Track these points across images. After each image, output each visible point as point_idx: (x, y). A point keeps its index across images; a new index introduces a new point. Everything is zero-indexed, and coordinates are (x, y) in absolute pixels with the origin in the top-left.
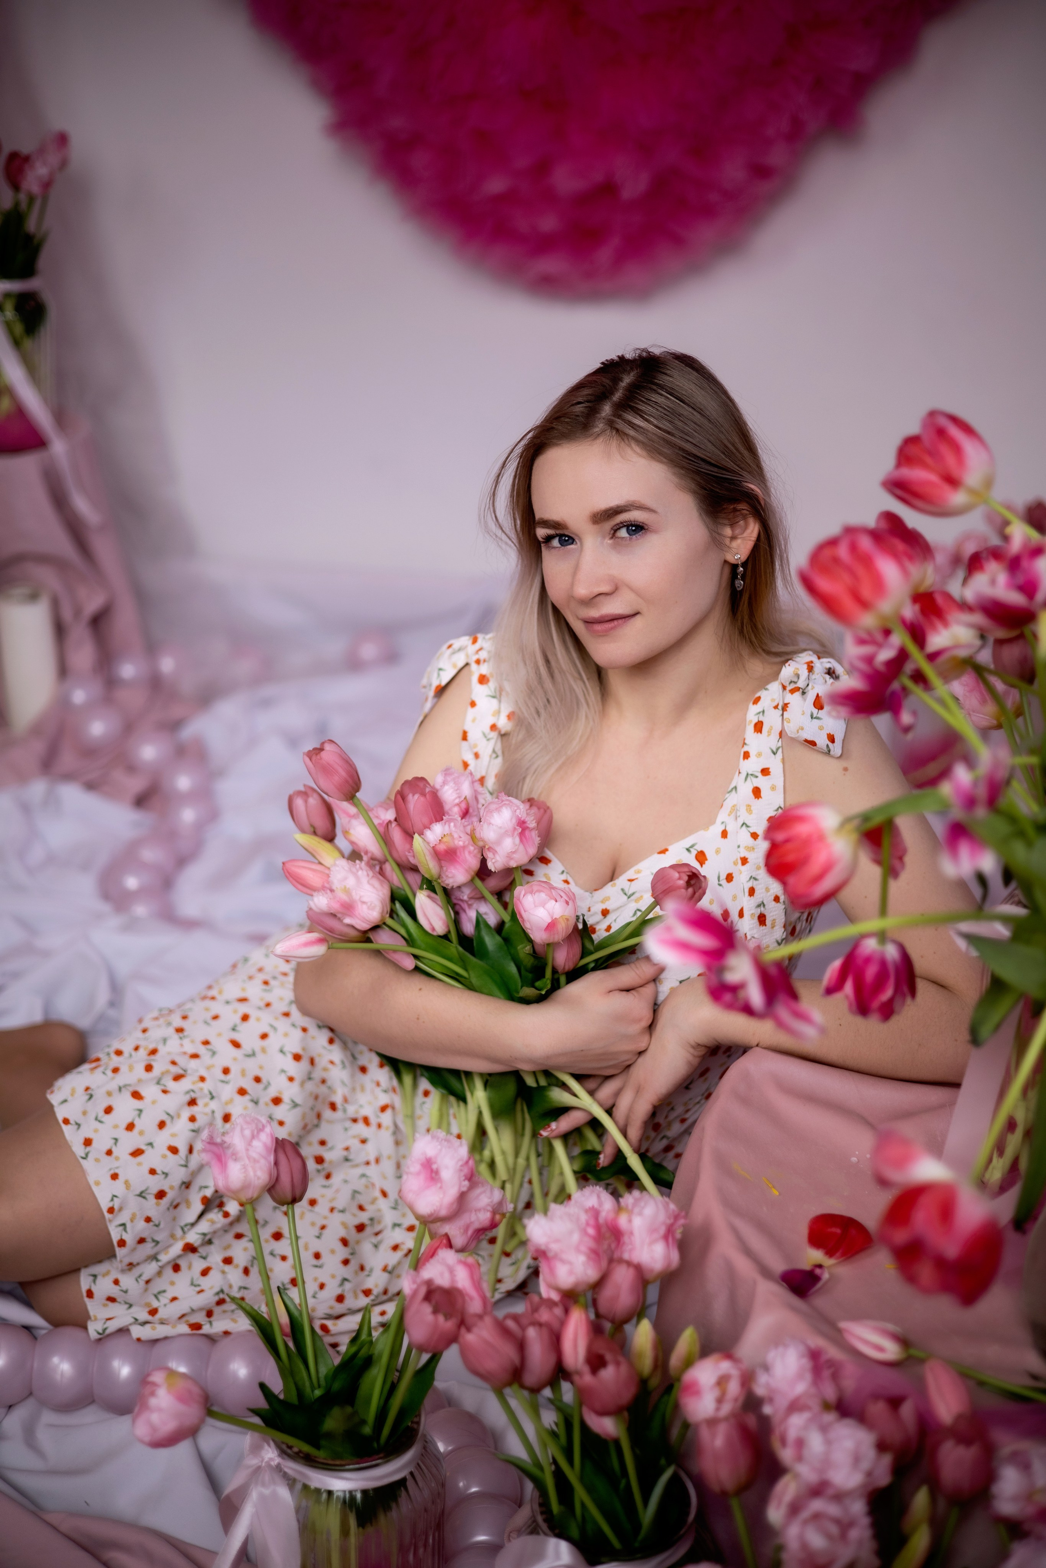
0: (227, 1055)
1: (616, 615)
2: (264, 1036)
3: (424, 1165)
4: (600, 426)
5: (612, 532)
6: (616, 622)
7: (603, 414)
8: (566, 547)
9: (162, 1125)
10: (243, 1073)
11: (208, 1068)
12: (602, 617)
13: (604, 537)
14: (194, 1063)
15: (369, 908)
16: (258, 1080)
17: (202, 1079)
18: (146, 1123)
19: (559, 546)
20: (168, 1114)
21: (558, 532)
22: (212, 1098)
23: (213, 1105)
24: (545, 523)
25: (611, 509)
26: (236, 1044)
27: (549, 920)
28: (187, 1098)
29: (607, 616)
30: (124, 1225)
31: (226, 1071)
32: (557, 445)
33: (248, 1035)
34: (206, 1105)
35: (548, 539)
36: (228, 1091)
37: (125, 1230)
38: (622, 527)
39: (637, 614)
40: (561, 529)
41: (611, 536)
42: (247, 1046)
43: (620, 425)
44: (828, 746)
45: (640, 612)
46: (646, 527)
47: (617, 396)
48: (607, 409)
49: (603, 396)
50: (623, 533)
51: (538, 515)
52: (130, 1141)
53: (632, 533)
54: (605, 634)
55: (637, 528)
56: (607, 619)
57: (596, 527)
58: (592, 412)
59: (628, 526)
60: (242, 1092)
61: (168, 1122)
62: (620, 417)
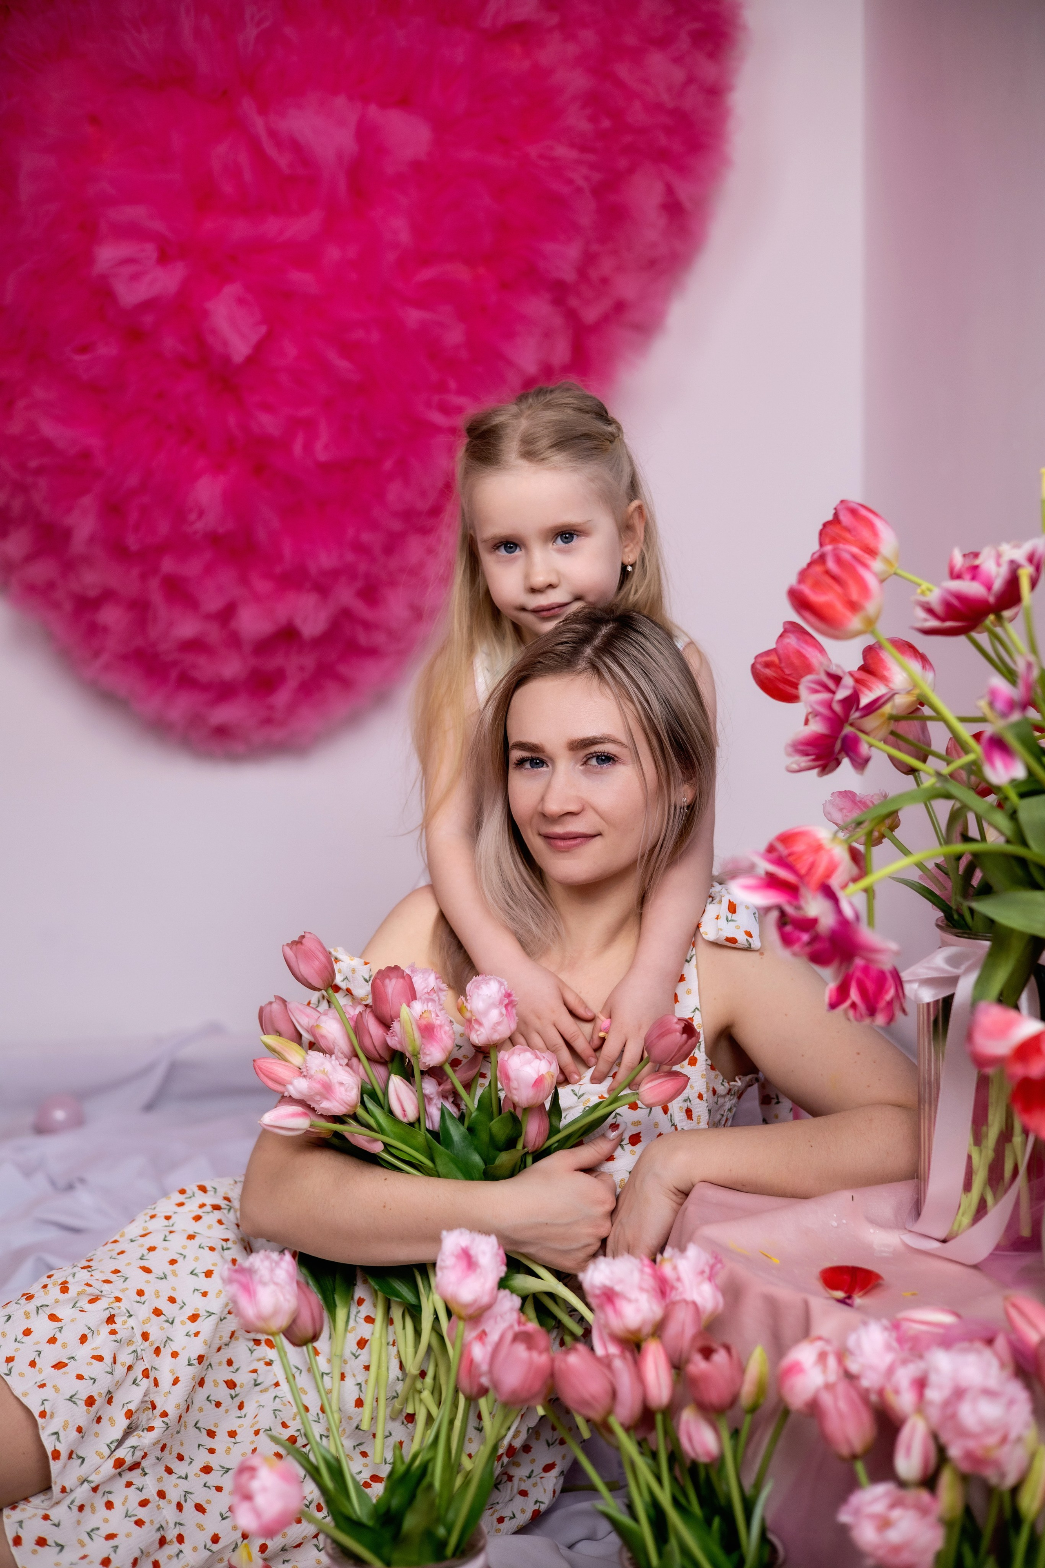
0: (138, 1279)
1: (580, 833)
2: (173, 1262)
3: (458, 1257)
4: (582, 664)
5: (585, 759)
6: (578, 841)
7: (586, 654)
8: (538, 769)
9: (83, 1339)
10: (157, 1294)
11: (123, 1291)
12: (566, 833)
13: (576, 763)
14: (106, 1287)
15: (346, 1090)
16: (172, 1300)
17: (118, 1299)
18: (69, 1335)
19: (530, 768)
20: (89, 1328)
21: (534, 755)
22: (131, 1316)
23: (131, 1322)
24: (522, 746)
25: (588, 739)
26: (147, 1270)
27: (536, 1076)
28: (107, 1314)
29: (571, 833)
30: (56, 1433)
31: (140, 1293)
32: (540, 676)
33: (158, 1262)
34: (125, 1322)
35: (521, 763)
36: (144, 1311)
37: (58, 1439)
38: (592, 758)
39: (600, 834)
40: (538, 752)
41: (582, 763)
42: (157, 1270)
43: (600, 665)
44: (747, 940)
45: (602, 832)
46: (616, 759)
47: (597, 642)
48: (588, 651)
49: (586, 639)
50: (594, 762)
51: (513, 739)
52: (52, 1354)
53: (600, 762)
54: (567, 850)
55: (607, 759)
56: (571, 836)
57: (571, 752)
58: (576, 651)
59: (598, 757)
60: (157, 1312)
61: (89, 1336)
62: (600, 658)
